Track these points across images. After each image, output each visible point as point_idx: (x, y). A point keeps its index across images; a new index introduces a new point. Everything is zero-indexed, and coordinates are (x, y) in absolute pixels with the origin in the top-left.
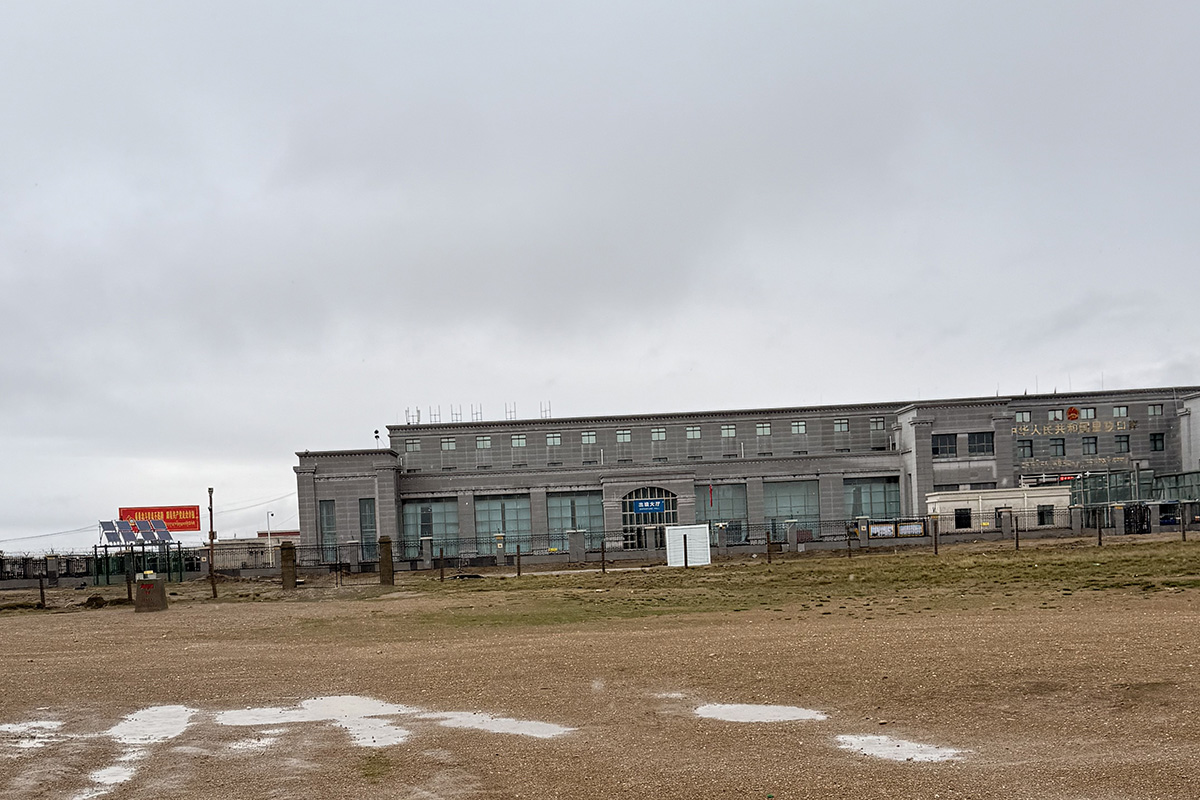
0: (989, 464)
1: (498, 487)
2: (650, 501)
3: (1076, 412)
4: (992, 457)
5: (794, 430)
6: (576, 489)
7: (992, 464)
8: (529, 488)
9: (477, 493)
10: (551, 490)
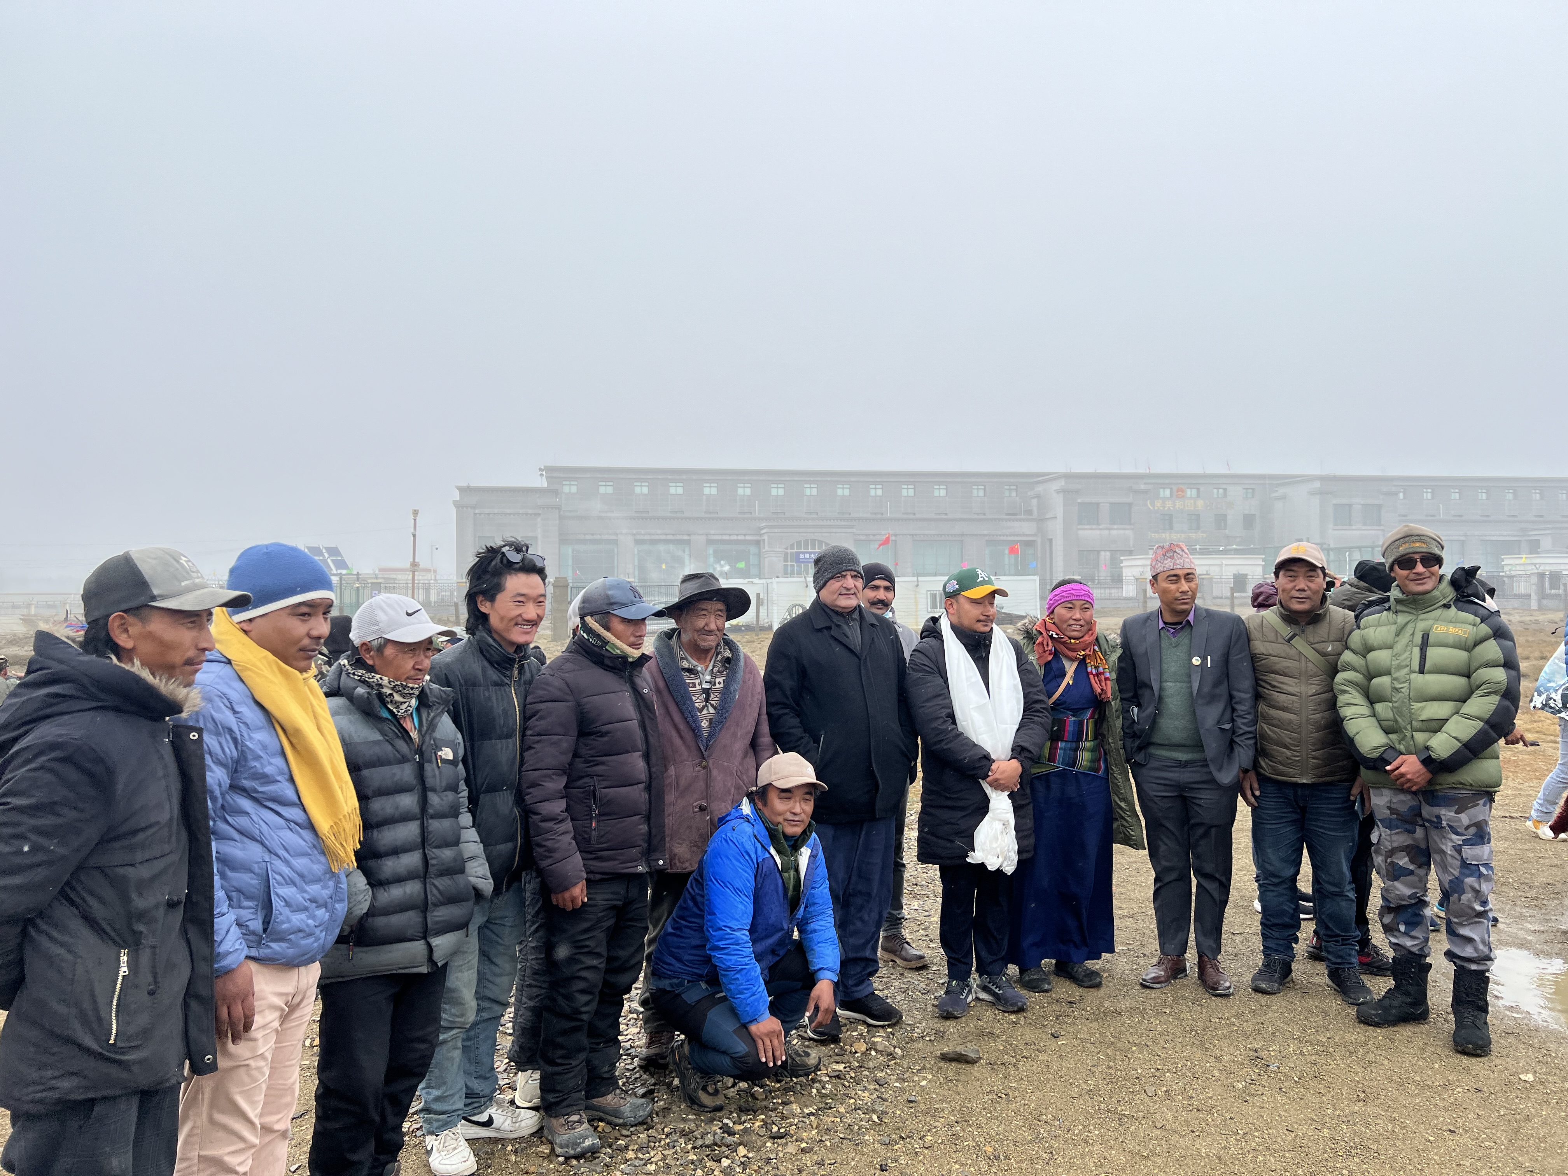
0: (1127, 532)
1: (659, 532)
3: (1182, 491)
4: (1129, 527)
5: (936, 493)
6: (735, 538)
7: (1129, 533)
8: (689, 535)
9: (638, 537)
10: (711, 537)
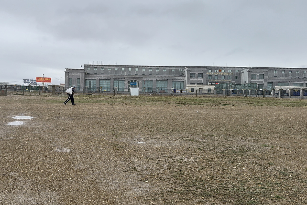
1: (104, 78)
2: (134, 83)
3: (221, 70)
4: (202, 78)
5: (164, 70)
6: (119, 79)
8: (110, 78)
9: (100, 79)
10: (115, 79)
